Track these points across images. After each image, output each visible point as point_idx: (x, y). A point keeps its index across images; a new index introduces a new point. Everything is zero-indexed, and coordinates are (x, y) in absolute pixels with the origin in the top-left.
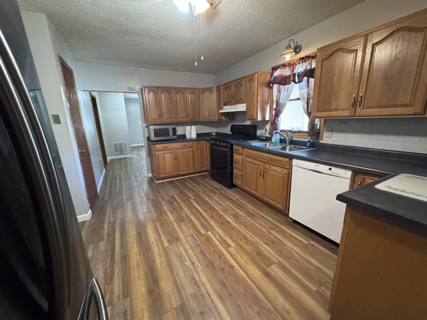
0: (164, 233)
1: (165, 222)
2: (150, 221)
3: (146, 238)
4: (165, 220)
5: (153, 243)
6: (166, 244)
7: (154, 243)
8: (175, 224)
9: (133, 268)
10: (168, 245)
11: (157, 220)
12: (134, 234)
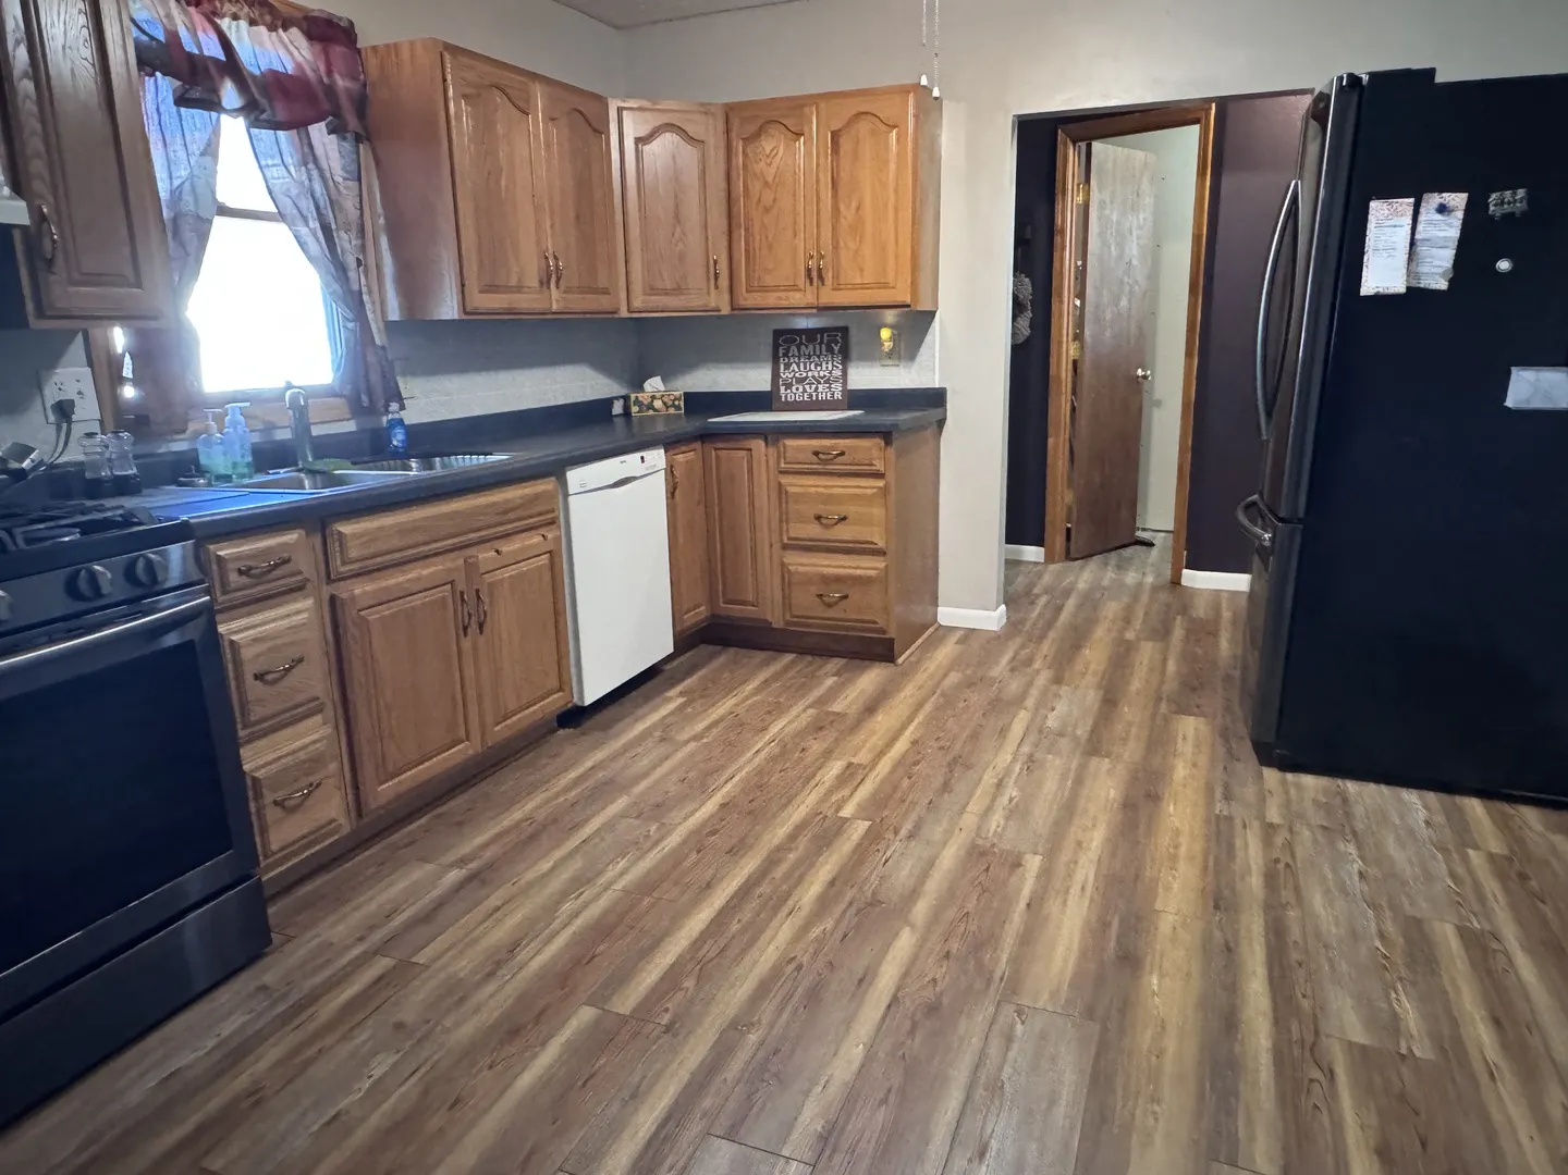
0: (1009, 902)
1: (954, 946)
2: (1025, 1001)
3: (1105, 925)
4: (947, 955)
5: (1083, 888)
6: (1033, 863)
7: (1080, 886)
8: (921, 910)
9: (1191, 858)
10: (1028, 857)
11: (989, 981)
12: (1155, 981)
